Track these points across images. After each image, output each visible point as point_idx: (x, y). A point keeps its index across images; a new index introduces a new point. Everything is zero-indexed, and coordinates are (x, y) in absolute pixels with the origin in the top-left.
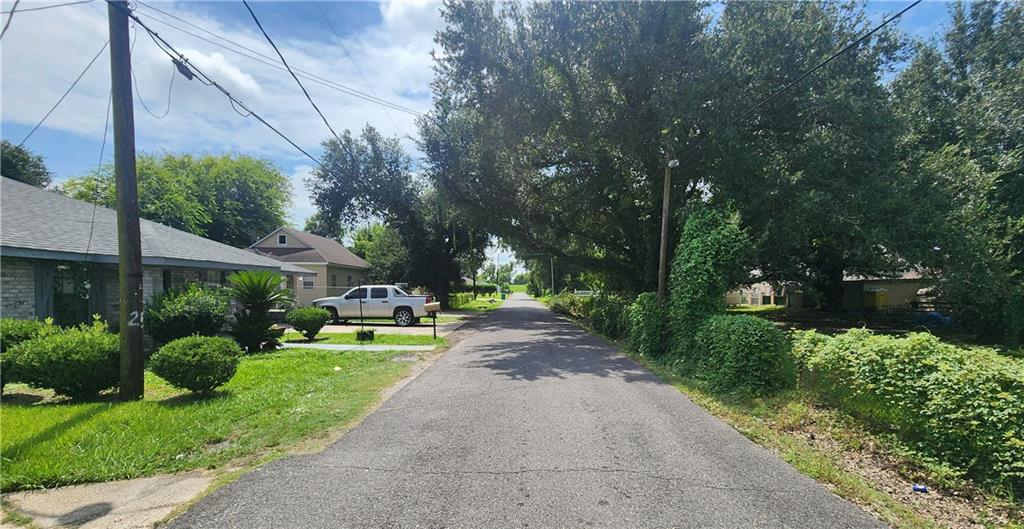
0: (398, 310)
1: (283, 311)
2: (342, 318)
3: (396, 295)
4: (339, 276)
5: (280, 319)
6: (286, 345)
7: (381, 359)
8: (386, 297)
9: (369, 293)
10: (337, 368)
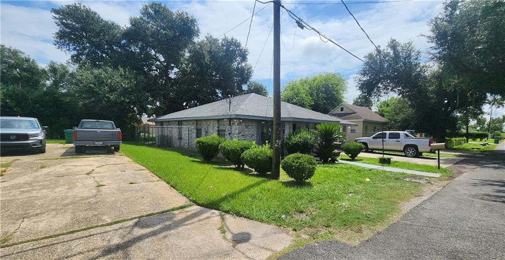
0: (407, 147)
1: (340, 143)
2: (370, 149)
3: (406, 137)
4: (369, 126)
5: (338, 147)
6: (340, 161)
7: (397, 178)
8: (399, 138)
9: (387, 136)
10: (368, 180)
